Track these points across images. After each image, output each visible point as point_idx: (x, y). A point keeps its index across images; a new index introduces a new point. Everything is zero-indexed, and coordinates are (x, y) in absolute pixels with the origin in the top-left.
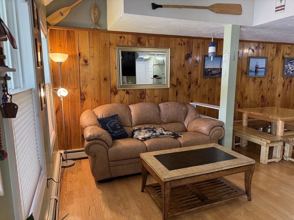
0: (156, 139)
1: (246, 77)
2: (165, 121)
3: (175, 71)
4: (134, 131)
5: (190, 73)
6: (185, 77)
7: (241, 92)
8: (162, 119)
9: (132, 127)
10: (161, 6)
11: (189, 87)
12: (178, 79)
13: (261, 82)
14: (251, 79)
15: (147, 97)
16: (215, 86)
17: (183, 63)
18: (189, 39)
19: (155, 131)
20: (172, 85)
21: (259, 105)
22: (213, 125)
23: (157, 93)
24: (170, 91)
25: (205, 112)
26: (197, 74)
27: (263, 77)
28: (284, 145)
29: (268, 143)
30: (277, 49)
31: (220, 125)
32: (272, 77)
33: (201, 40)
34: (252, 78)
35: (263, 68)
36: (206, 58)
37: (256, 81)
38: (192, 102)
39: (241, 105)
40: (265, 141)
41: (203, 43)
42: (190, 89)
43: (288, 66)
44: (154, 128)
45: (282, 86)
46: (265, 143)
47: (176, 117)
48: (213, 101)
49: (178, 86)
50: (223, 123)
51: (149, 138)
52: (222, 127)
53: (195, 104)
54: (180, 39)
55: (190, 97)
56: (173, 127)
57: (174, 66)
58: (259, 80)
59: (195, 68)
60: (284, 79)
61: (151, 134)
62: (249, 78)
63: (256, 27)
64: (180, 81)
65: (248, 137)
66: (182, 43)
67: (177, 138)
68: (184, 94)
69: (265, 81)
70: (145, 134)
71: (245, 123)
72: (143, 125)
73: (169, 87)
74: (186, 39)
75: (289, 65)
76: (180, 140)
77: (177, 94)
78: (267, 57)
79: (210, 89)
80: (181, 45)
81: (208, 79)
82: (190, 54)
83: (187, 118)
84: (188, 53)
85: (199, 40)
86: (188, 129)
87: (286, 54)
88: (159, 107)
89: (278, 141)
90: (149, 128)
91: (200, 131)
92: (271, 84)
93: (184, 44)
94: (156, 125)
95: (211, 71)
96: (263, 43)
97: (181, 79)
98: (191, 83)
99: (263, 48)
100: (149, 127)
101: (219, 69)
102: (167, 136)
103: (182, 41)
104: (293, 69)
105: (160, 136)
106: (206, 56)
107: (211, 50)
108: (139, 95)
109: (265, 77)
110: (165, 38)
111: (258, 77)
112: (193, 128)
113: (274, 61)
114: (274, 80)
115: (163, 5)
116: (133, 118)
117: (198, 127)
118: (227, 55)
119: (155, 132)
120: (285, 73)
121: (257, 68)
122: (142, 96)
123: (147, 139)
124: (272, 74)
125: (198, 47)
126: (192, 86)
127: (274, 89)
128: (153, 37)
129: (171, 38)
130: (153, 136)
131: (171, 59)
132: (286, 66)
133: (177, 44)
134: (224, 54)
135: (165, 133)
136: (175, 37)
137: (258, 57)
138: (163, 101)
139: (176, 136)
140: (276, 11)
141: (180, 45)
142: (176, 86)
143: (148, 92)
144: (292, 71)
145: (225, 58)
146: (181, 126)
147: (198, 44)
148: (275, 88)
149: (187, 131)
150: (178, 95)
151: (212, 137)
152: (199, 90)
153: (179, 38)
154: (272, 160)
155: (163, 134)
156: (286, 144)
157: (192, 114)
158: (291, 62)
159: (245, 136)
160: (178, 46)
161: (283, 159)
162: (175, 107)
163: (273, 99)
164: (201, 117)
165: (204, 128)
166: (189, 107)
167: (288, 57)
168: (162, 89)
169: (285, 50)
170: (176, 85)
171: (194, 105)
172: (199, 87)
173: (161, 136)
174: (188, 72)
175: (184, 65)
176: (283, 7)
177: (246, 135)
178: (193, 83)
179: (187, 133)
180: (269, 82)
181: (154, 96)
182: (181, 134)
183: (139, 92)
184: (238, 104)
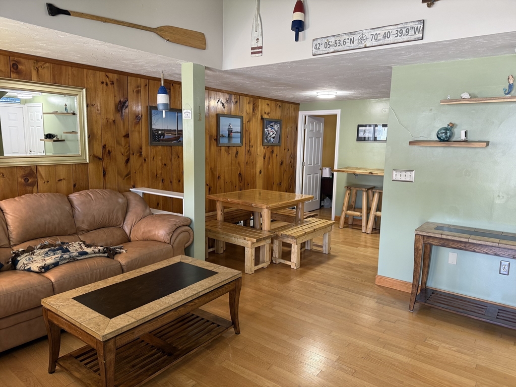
0: (72, 264)
1: (217, 145)
2: (85, 227)
3: (98, 131)
4: (18, 254)
5: (127, 136)
6: (118, 143)
7: (211, 169)
8: (78, 224)
9: (10, 247)
10: (66, 13)
11: (127, 161)
12: (104, 147)
13: (237, 153)
14: (223, 149)
15: (40, 182)
16: (171, 160)
17: (112, 118)
18: (121, 76)
19: (66, 248)
20: (93, 157)
21: (237, 187)
22: (175, 225)
23: (62, 173)
24: (91, 168)
25: (158, 204)
26: (139, 137)
27: (239, 146)
28: (272, 243)
29: (253, 243)
30: (253, 105)
31: (186, 223)
32: (250, 146)
33: (142, 80)
34: (225, 146)
35: (238, 132)
36: (153, 111)
37: (230, 152)
38: (134, 187)
39: (212, 189)
40: (250, 240)
41: (146, 85)
42: (129, 164)
43: (268, 131)
44: (63, 243)
45: (263, 159)
46: (250, 243)
47: (107, 216)
48: (170, 184)
49: (106, 158)
50: (191, 221)
51: (56, 265)
52: (189, 226)
53: (140, 191)
54: (104, 73)
55: (130, 179)
56: (104, 236)
57: (96, 122)
58: (234, 150)
59: (135, 127)
60: (264, 148)
61: (61, 257)
62: (221, 146)
63: (226, 72)
64: (109, 151)
65: (227, 237)
66: (108, 82)
67: (114, 255)
68: (119, 173)
69: (242, 151)
70: (46, 259)
71: (220, 216)
72: (38, 240)
73: (88, 161)
74: (116, 76)
75: (269, 129)
76: (120, 260)
77: (104, 175)
78: (243, 117)
79: (163, 165)
80: (107, 85)
81: (160, 147)
82: (125, 103)
83: (127, 217)
84: (120, 101)
85: (139, 79)
86: (132, 237)
87: (265, 113)
88: (70, 202)
89: (265, 239)
90: (51, 245)
91: (156, 238)
92: (250, 155)
93: (111, 84)
94: (66, 237)
95: (163, 134)
96: (236, 94)
97: (111, 147)
98: (129, 154)
99: (236, 102)
100: (50, 243)
101: (175, 131)
102: (93, 255)
103: (108, 77)
104: (274, 135)
105: (79, 258)
106: (152, 108)
107: (162, 99)
108: (22, 177)
109: (241, 146)
110: (74, 68)
111: (232, 146)
112: (141, 233)
113: (251, 122)
114: (252, 150)
115: (72, 12)
116: (11, 228)
117: (149, 231)
118: (189, 111)
119: (67, 251)
120: (265, 140)
121: (230, 131)
122: (30, 181)
123: (50, 267)
124: (250, 142)
125: (138, 92)
126: (133, 159)
127: (254, 164)
128: (47, 65)
129: (85, 71)
130: (65, 259)
131: (89, 109)
132: (266, 130)
133: (99, 83)
134: (184, 110)
135: (89, 250)
136: (94, 70)
137: (229, 116)
138: (76, 188)
139: (111, 253)
140: (252, 53)
141: (105, 84)
142: (102, 159)
143: (42, 171)
144: (273, 138)
145: (186, 116)
146: (117, 232)
147: (138, 87)
148: (254, 162)
149: (129, 240)
150: (107, 176)
151: (175, 245)
152: (145, 165)
153: (101, 73)
154: (260, 266)
155: (86, 253)
156: (275, 241)
157: (136, 209)
158: (271, 125)
159: (222, 236)
160: (101, 87)
161: (272, 262)
162: (104, 198)
163: (254, 177)
164: (153, 214)
165: (161, 232)
166: (131, 197)
167: (268, 117)
168: (74, 166)
169: (263, 107)
170: (101, 157)
171: (138, 192)
172: (145, 160)
173: (82, 257)
174: (124, 134)
175: (114, 121)
176: (260, 50)
177: (223, 234)
178: (133, 154)
179: (130, 244)
180: (246, 153)
181: (57, 180)
182: (121, 249)
183: (21, 173)
184: (208, 187)
